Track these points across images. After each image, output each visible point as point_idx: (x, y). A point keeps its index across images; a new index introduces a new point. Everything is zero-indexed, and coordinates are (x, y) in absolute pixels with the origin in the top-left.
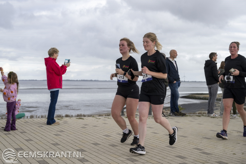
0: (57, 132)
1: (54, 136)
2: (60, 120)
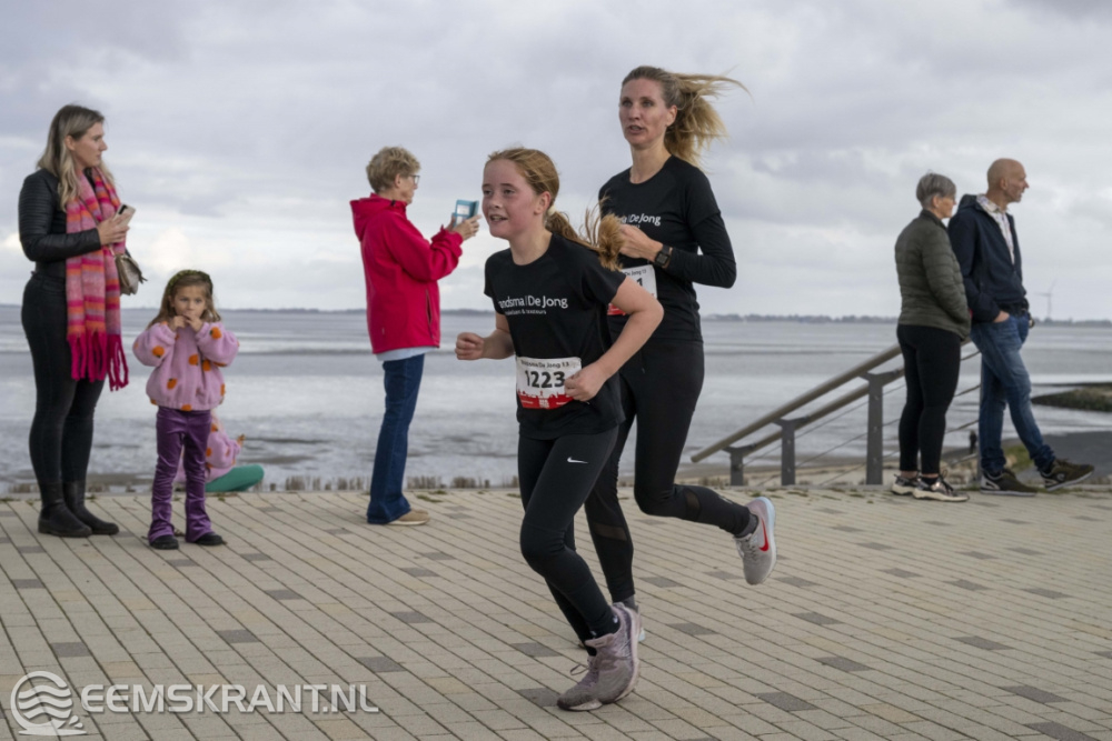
0: (416, 558)
1: (405, 578)
2: (433, 501)
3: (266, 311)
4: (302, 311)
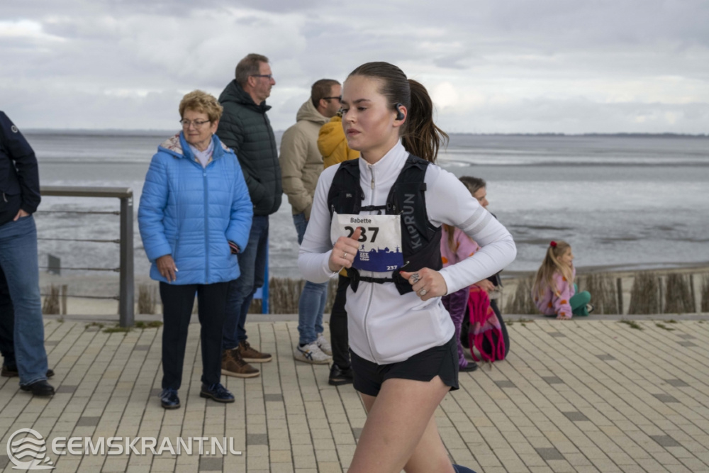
0: (662, 384)
1: (655, 402)
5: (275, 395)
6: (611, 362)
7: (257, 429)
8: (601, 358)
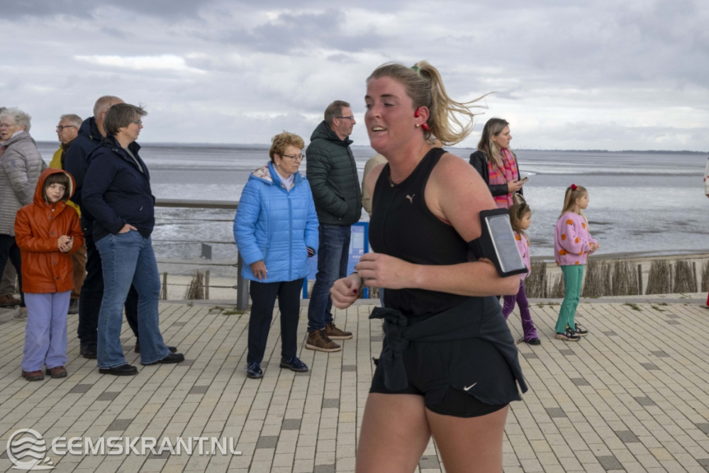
0: (649, 355)
1: (642, 370)
3: (580, 151)
4: (599, 151)
5: (351, 366)
6: (613, 338)
7: (332, 395)
8: (606, 334)
